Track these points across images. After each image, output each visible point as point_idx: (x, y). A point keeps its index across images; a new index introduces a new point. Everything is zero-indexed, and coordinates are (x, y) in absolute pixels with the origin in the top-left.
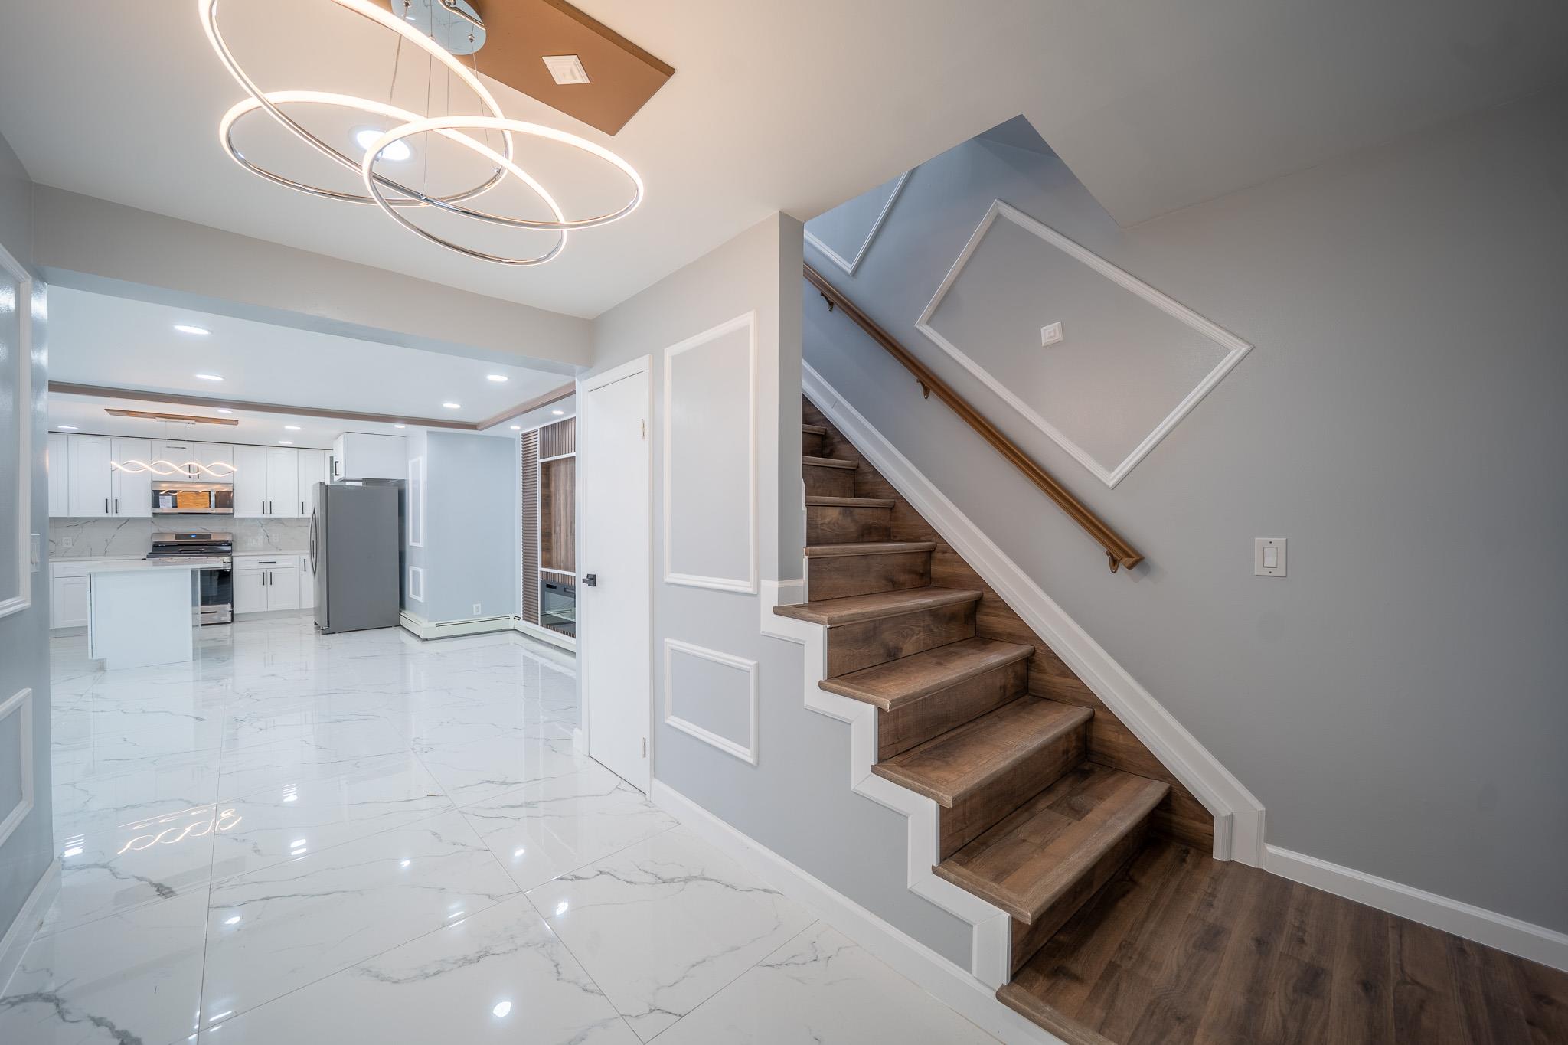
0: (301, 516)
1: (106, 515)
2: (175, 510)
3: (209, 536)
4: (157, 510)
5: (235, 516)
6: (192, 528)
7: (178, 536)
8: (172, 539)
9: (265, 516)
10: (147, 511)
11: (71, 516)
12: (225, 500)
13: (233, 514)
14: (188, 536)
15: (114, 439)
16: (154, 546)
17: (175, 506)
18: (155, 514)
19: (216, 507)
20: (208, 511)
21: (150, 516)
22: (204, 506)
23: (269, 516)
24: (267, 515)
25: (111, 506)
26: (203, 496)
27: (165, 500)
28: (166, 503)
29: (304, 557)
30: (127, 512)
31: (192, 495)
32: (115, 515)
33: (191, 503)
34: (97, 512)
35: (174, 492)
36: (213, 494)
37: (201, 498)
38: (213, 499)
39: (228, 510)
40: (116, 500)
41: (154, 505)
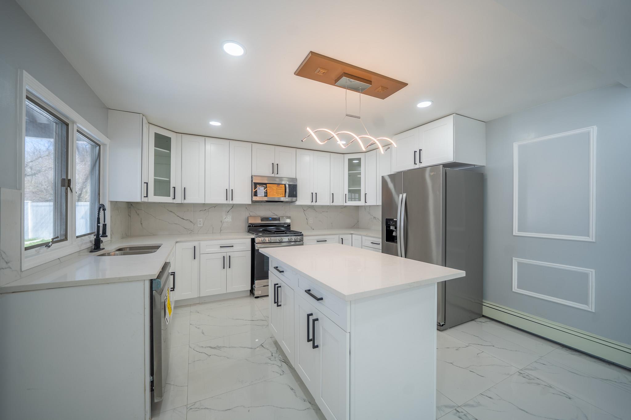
0: (332, 204)
1: (225, 202)
2: (266, 199)
3: (279, 219)
4: (255, 198)
5: (298, 203)
6: (271, 212)
7: (262, 220)
8: (259, 221)
9: (310, 204)
10: (247, 200)
11: (207, 202)
12: (293, 191)
13: (294, 202)
14: (267, 219)
15: (231, 141)
16: (249, 226)
17: (266, 196)
18: (253, 202)
19: (287, 196)
20: (283, 199)
21: (250, 203)
22: (282, 196)
24: (314, 204)
25: (229, 194)
26: (282, 187)
27: (261, 190)
28: (262, 193)
29: (341, 236)
30: (237, 200)
31: (275, 186)
32: (231, 202)
33: (275, 194)
34: (221, 199)
35: (266, 184)
36: (287, 186)
37: (281, 189)
38: (288, 190)
39: (294, 199)
40: (232, 190)
41: (255, 194)
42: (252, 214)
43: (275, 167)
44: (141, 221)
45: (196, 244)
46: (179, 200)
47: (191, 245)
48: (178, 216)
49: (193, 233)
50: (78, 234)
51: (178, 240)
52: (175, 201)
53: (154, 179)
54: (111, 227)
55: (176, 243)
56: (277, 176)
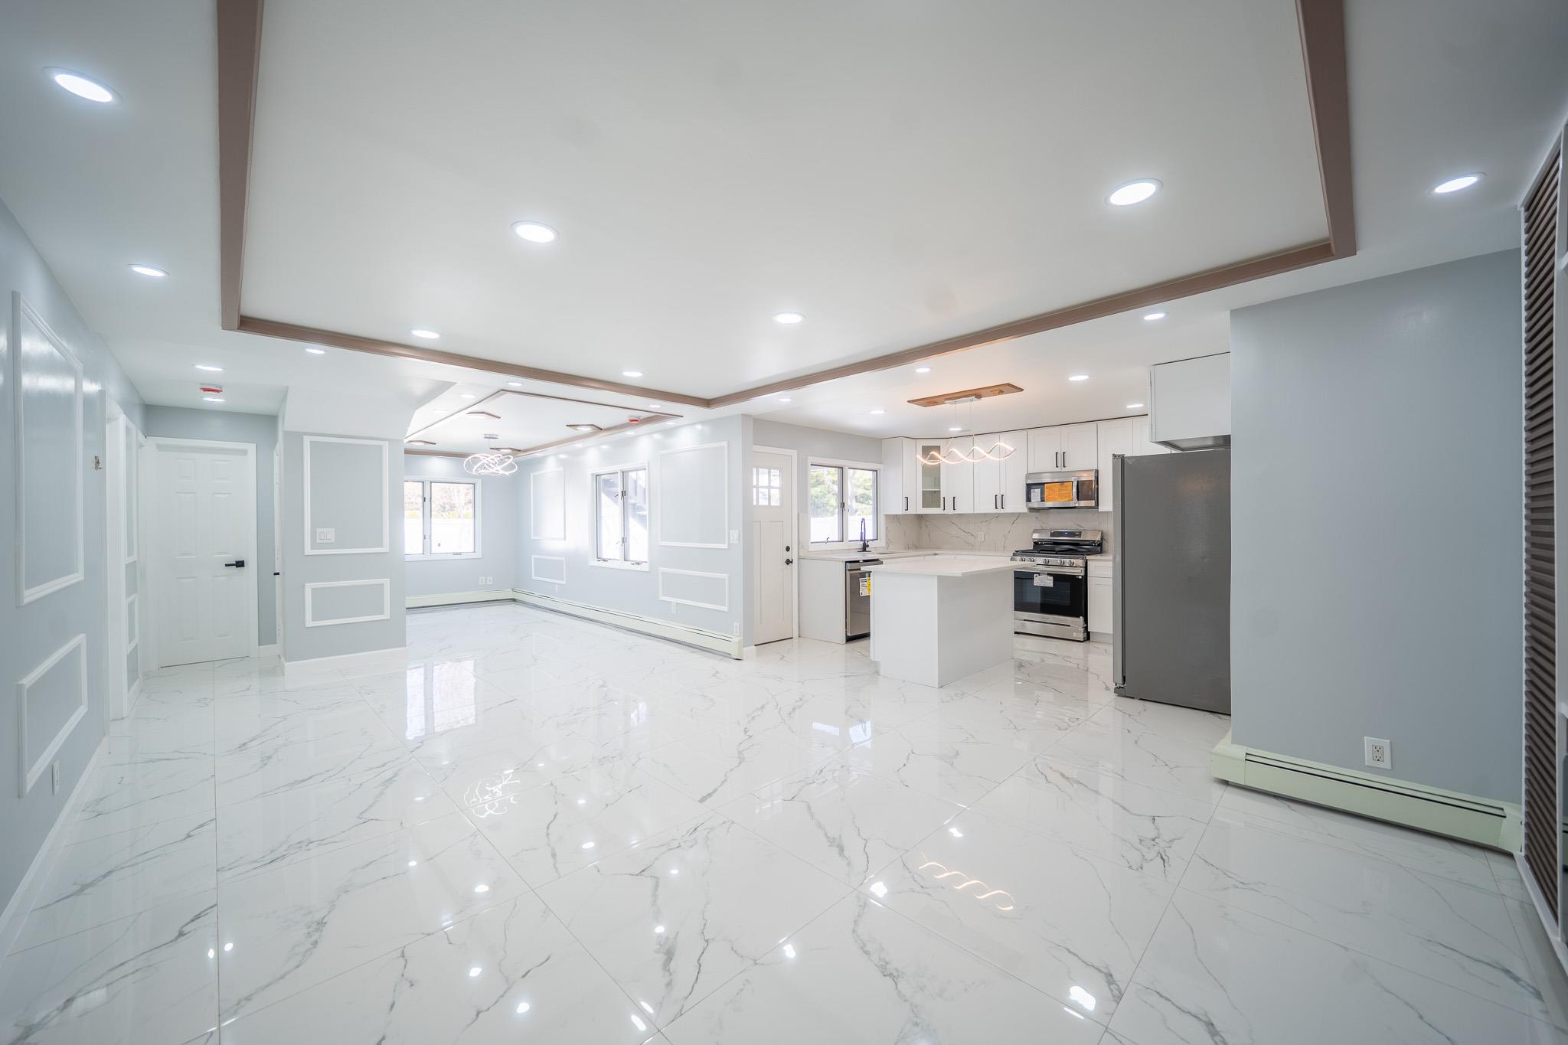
1: (995, 511)
2: (1045, 504)
3: (1079, 534)
4: (1031, 505)
5: (1101, 509)
6: (1064, 523)
7: (1052, 535)
8: (1047, 537)
10: (1021, 507)
11: (976, 512)
12: (1084, 490)
13: (1097, 507)
14: (1061, 534)
16: (1036, 545)
17: (1043, 500)
18: (1030, 509)
19: (1078, 499)
20: (1073, 504)
21: (1026, 510)
22: (1067, 499)
25: (999, 500)
26: (1067, 486)
27: (1036, 494)
28: (1037, 497)
30: (1010, 508)
31: (1057, 486)
32: (1002, 511)
33: (1057, 497)
34: (990, 508)
35: (1043, 484)
36: (1075, 484)
37: (1066, 490)
38: (1075, 490)
39: (1092, 503)
40: (1002, 496)
41: (1029, 499)
42: (1044, 526)
43: (1061, 458)
46: (949, 511)
48: (960, 528)
50: (850, 539)
52: (945, 512)
53: (923, 489)
54: (886, 536)
55: (936, 554)
56: (1064, 469)
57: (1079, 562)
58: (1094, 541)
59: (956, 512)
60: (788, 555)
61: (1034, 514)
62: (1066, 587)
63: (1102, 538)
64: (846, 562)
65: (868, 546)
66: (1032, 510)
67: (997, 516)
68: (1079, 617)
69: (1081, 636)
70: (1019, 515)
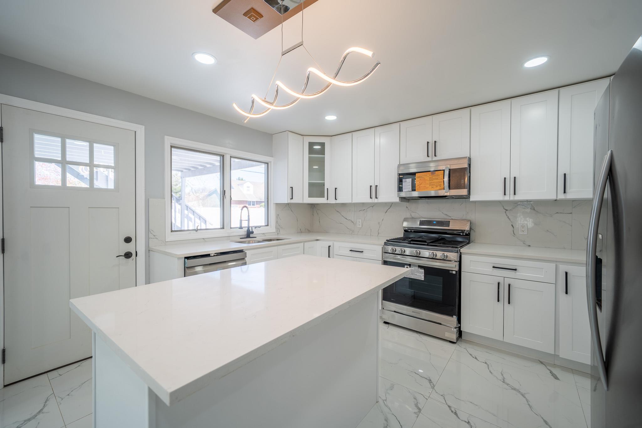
1: (370, 201)
2: (415, 194)
3: (447, 223)
4: (403, 194)
5: (472, 198)
6: (434, 213)
7: (422, 223)
8: (416, 225)
9: (507, 198)
10: (393, 197)
11: (354, 201)
13: (468, 196)
14: (429, 222)
16: (406, 233)
17: (414, 189)
19: (450, 188)
20: (442, 193)
21: (397, 200)
22: (438, 188)
23: (512, 198)
25: (374, 191)
26: (438, 175)
27: (407, 183)
28: (408, 187)
29: (563, 268)
30: (383, 198)
31: (428, 175)
32: (376, 201)
33: (428, 186)
34: (365, 198)
35: (414, 174)
36: (447, 173)
37: (437, 179)
38: (446, 179)
39: (464, 192)
40: (376, 186)
41: (400, 189)
42: (413, 215)
43: (432, 148)
44: (319, 219)
45: (330, 243)
46: (332, 201)
47: (327, 244)
48: (342, 216)
49: (353, 233)
50: (231, 227)
51: (318, 238)
52: (329, 202)
53: (309, 183)
54: (277, 222)
55: (317, 240)
56: (435, 159)
57: (453, 256)
58: (463, 231)
59: (338, 201)
60: (130, 247)
61: (405, 204)
62: (439, 281)
63: (471, 228)
64: (185, 258)
65: (252, 233)
66: (403, 199)
67: (373, 205)
68: (452, 316)
69: (454, 337)
70: (391, 205)
